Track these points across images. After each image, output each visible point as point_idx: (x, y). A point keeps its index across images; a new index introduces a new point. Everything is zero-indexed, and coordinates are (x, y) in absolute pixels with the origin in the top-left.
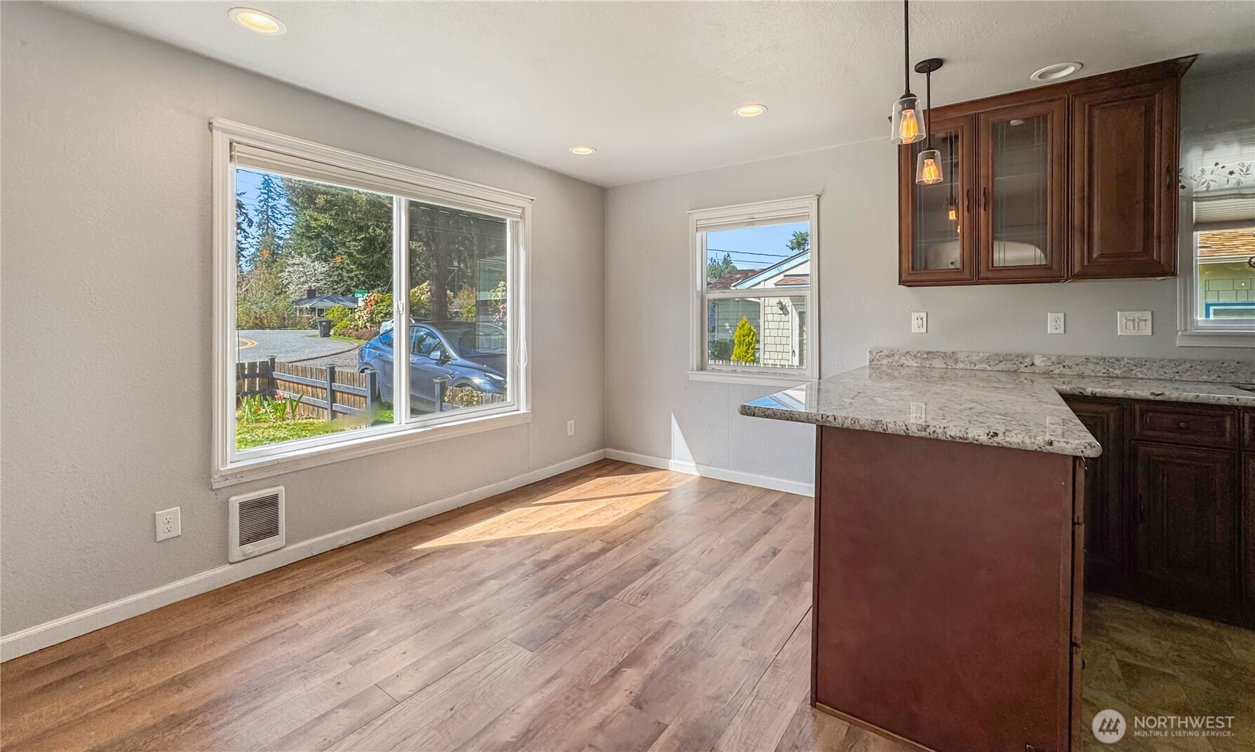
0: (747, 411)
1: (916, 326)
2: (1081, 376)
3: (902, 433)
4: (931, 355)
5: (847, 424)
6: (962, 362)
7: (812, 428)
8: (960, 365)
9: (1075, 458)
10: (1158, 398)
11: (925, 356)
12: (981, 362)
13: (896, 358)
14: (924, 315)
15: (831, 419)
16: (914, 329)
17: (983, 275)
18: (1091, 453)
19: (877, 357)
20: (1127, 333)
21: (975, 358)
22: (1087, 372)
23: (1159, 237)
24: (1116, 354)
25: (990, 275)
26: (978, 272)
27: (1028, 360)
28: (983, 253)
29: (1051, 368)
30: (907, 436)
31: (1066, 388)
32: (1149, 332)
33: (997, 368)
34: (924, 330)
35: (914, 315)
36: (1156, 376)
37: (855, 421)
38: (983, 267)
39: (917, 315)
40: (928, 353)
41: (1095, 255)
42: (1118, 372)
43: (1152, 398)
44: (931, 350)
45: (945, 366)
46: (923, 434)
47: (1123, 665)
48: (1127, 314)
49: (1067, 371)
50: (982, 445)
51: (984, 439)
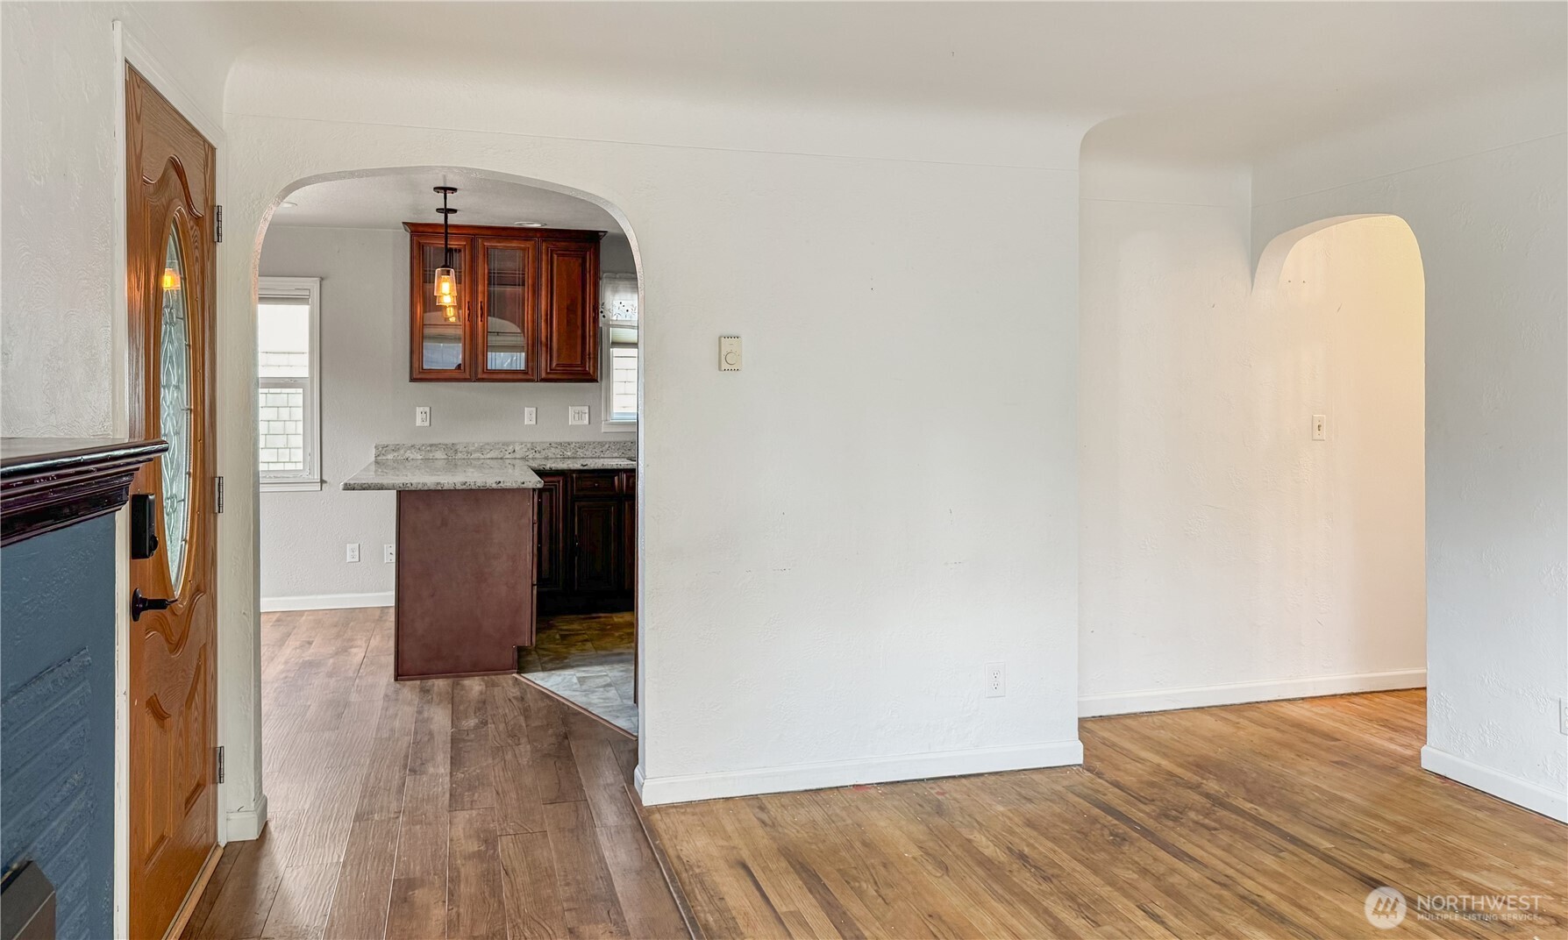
0: (348, 487)
1: (420, 420)
2: (546, 458)
3: (452, 488)
4: (434, 448)
5: (420, 487)
6: (461, 452)
7: (394, 492)
8: (459, 455)
9: (534, 490)
10: (585, 468)
11: (429, 448)
12: (475, 451)
13: (402, 452)
14: (427, 410)
15: (401, 485)
16: (419, 423)
17: (480, 376)
18: (540, 486)
19: (383, 452)
20: (575, 423)
21: (471, 448)
22: (551, 455)
23: (589, 355)
24: (567, 440)
25: (485, 376)
26: (476, 373)
27: (511, 447)
28: (480, 357)
29: (527, 454)
30: (456, 490)
31: (535, 465)
32: (586, 422)
33: (488, 456)
34: (427, 424)
35: (419, 410)
36: (591, 455)
37: (424, 484)
38: (480, 370)
39: (421, 409)
40: (431, 445)
41: (554, 364)
42: (569, 454)
43: (582, 468)
44: (433, 442)
45: (446, 457)
46: (464, 487)
47: (561, 635)
48: (574, 408)
49: (537, 455)
50: (493, 489)
51: (494, 486)
